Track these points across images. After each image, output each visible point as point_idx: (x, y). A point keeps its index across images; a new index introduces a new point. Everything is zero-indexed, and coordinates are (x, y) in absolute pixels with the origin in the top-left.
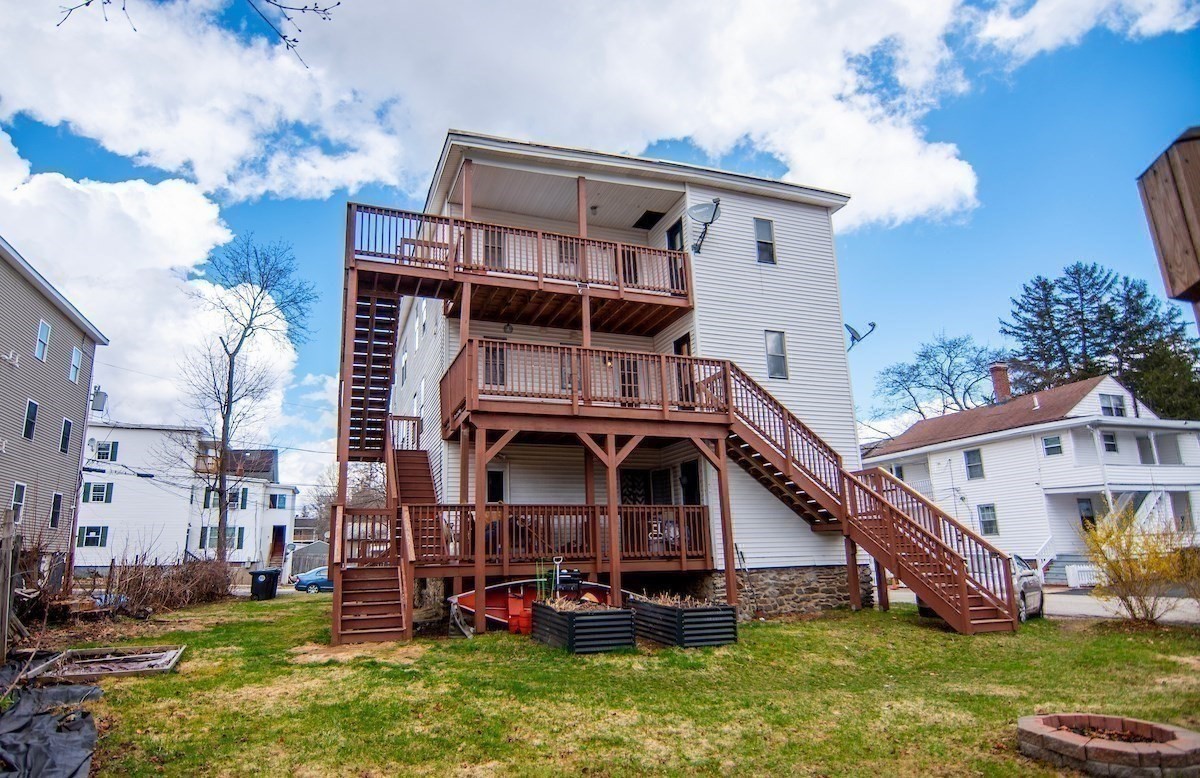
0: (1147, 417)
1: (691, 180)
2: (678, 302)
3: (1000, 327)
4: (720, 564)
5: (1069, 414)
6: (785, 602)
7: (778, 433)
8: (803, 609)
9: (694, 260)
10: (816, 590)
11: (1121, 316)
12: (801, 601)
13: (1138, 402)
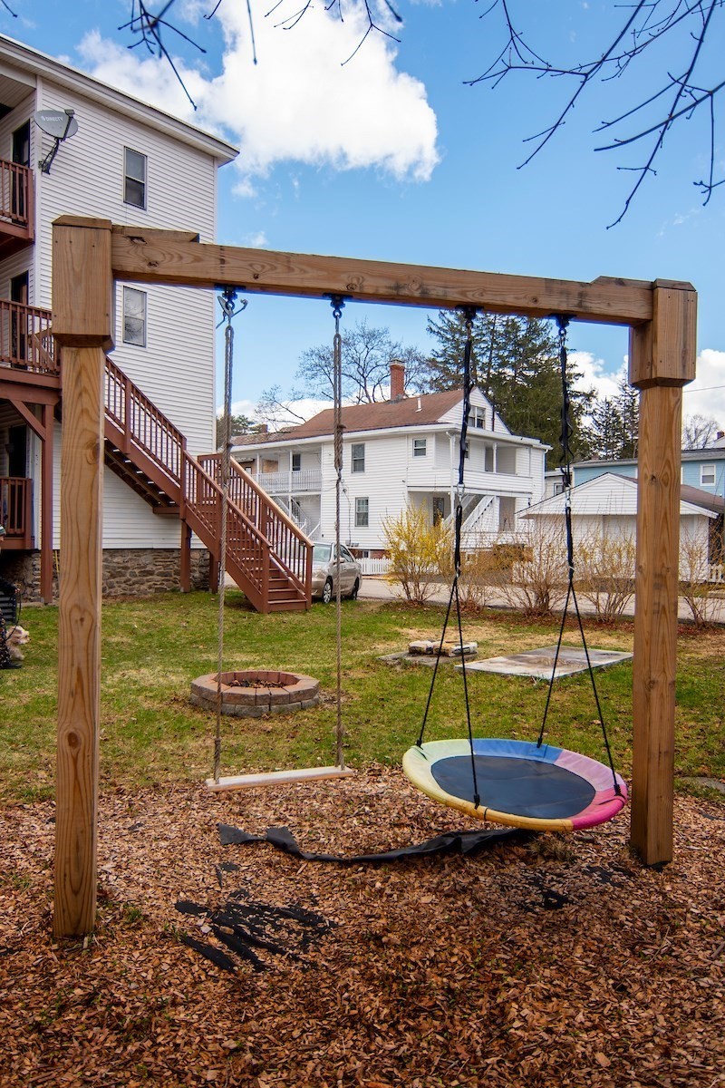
0: (501, 431)
1: (45, 75)
2: (16, 232)
3: (427, 324)
4: (38, 544)
5: (440, 420)
6: (116, 585)
7: (118, 405)
8: (134, 592)
9: (40, 181)
10: (151, 573)
11: (523, 333)
12: (134, 584)
13: (496, 417)
